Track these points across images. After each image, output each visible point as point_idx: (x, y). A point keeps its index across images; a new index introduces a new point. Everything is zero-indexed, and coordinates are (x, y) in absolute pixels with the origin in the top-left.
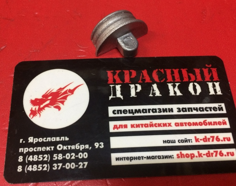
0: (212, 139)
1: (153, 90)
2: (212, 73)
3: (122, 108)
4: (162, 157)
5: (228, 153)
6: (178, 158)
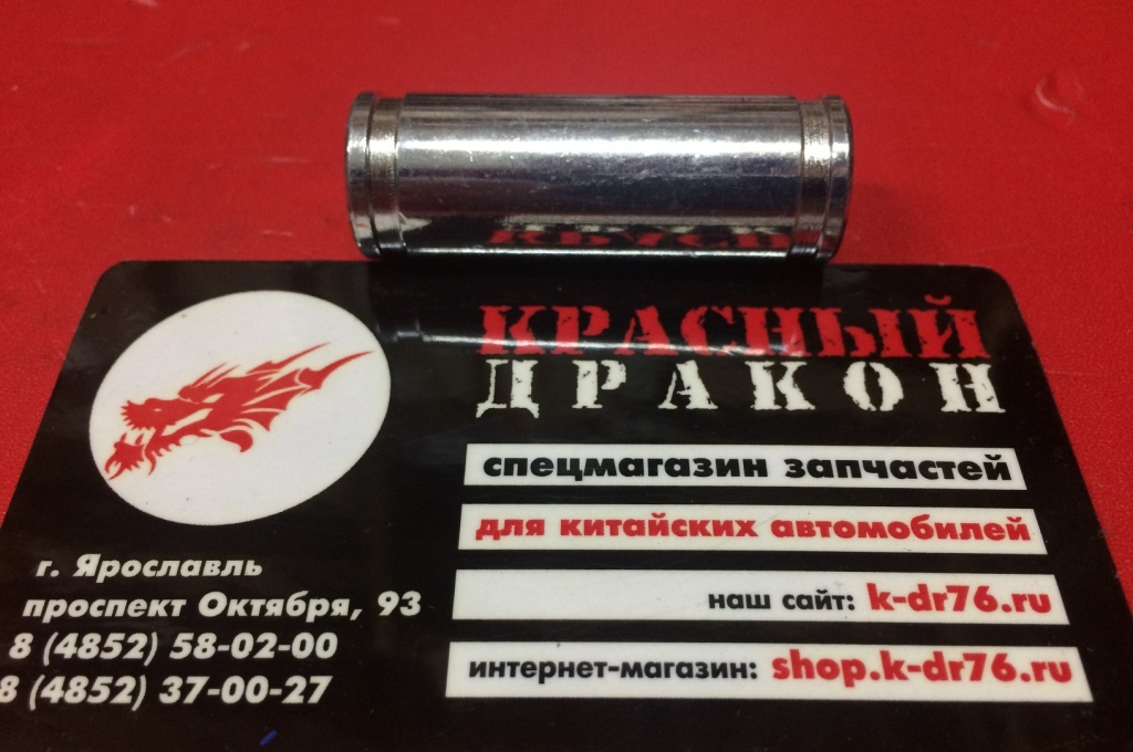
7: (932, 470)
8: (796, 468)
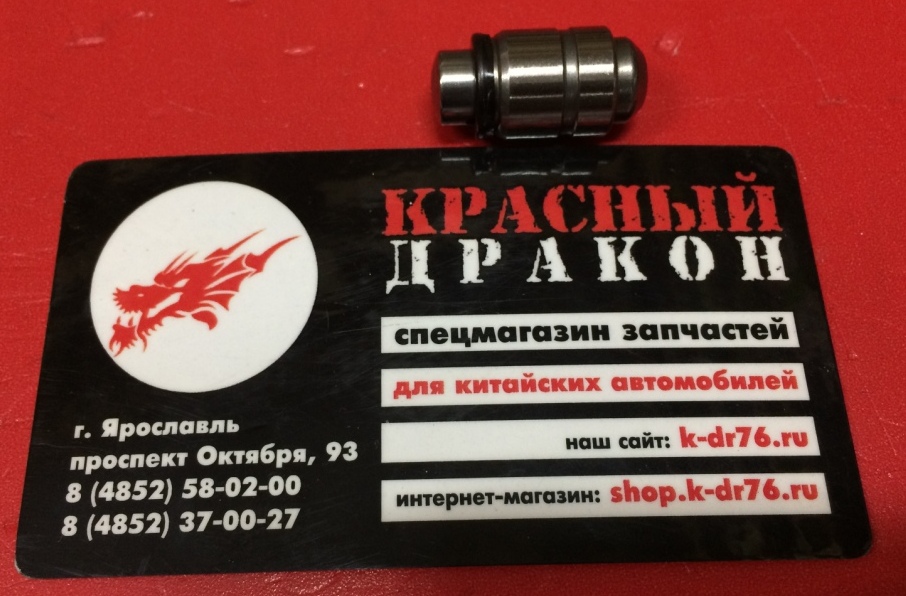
0: (740, 438)
1: (543, 261)
2: (756, 204)
3: (430, 323)
4: (557, 497)
5: (795, 489)
6: (614, 500)
7: (731, 332)
8: (630, 332)
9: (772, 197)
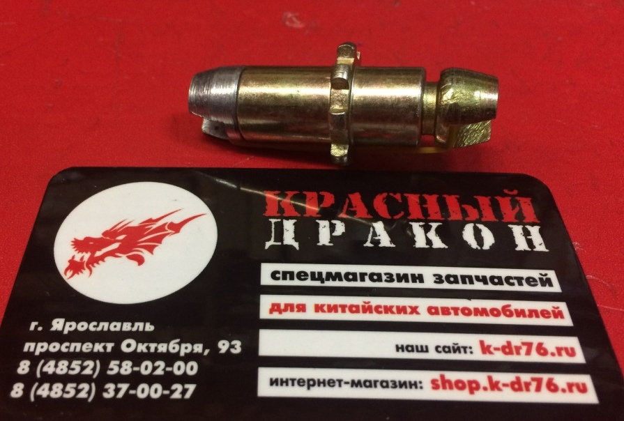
0: (526, 349)
1: (375, 234)
6: (433, 388)
7: (511, 281)
8: (439, 279)
9: (530, 203)
